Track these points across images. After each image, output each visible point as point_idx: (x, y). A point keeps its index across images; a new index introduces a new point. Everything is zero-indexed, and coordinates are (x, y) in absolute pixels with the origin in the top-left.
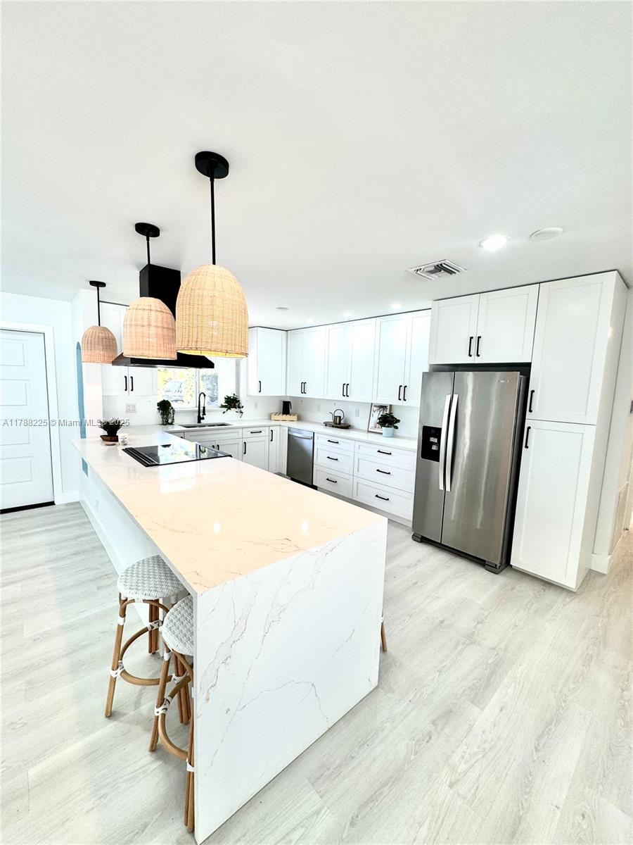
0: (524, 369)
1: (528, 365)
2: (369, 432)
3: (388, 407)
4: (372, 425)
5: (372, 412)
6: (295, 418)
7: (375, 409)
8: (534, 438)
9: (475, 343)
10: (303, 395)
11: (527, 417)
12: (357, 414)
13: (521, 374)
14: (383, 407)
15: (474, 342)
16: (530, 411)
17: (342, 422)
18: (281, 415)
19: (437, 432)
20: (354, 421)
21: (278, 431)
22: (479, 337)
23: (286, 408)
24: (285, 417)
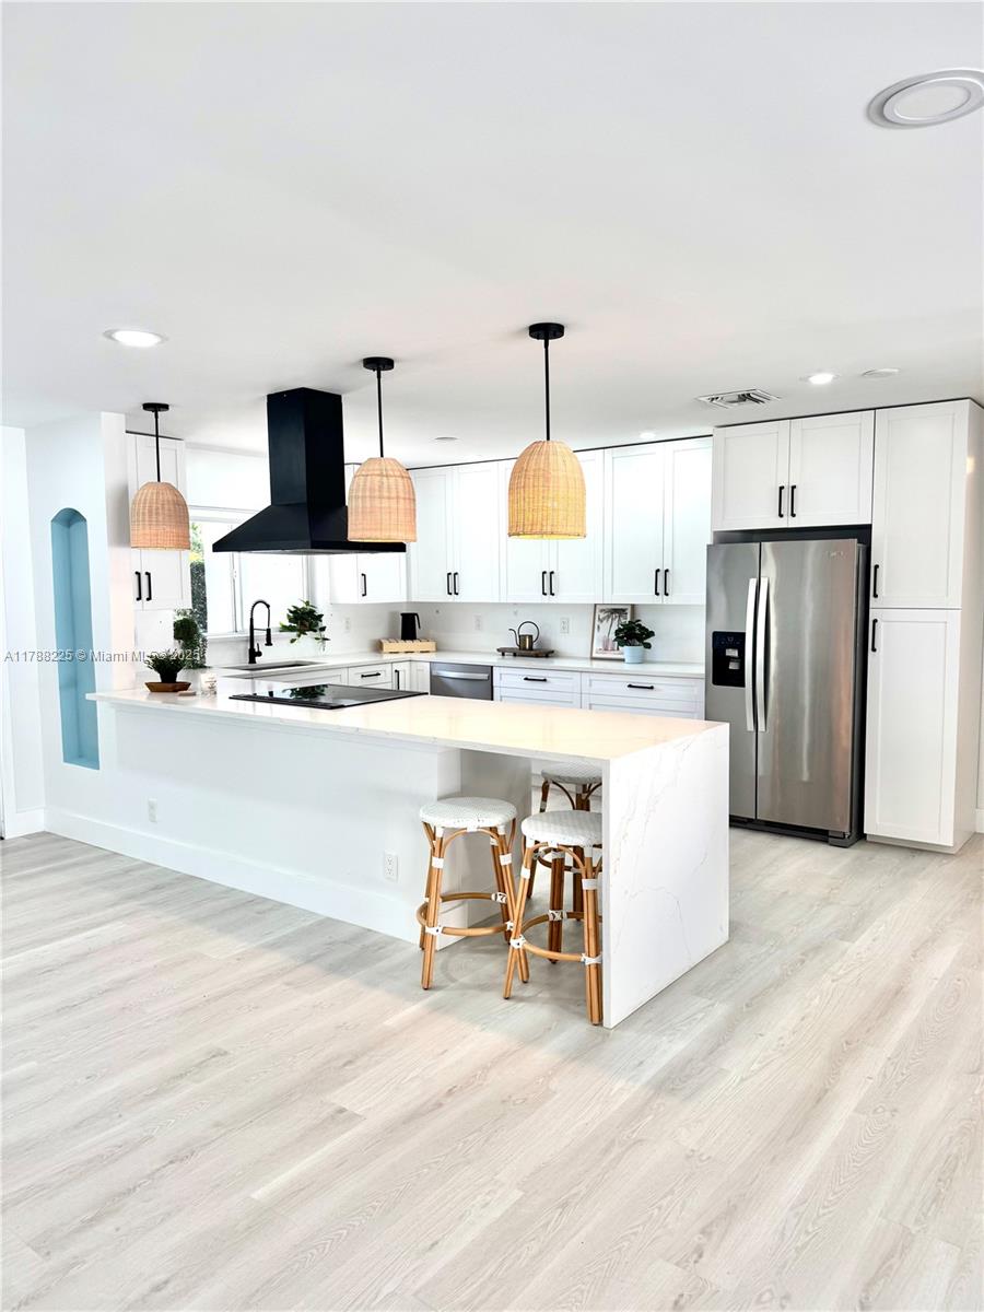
0: (862, 533)
1: (868, 528)
2: (593, 659)
3: (629, 612)
4: (598, 645)
5: (597, 623)
6: (430, 646)
7: (602, 615)
8: (883, 636)
9: (787, 496)
10: (452, 599)
11: (871, 606)
12: (565, 628)
13: (859, 542)
14: (617, 611)
15: (786, 494)
16: (875, 596)
17: (534, 647)
18: (402, 643)
19: (737, 640)
20: (558, 641)
21: (407, 672)
22: (793, 487)
23: (408, 626)
24: (409, 645)
